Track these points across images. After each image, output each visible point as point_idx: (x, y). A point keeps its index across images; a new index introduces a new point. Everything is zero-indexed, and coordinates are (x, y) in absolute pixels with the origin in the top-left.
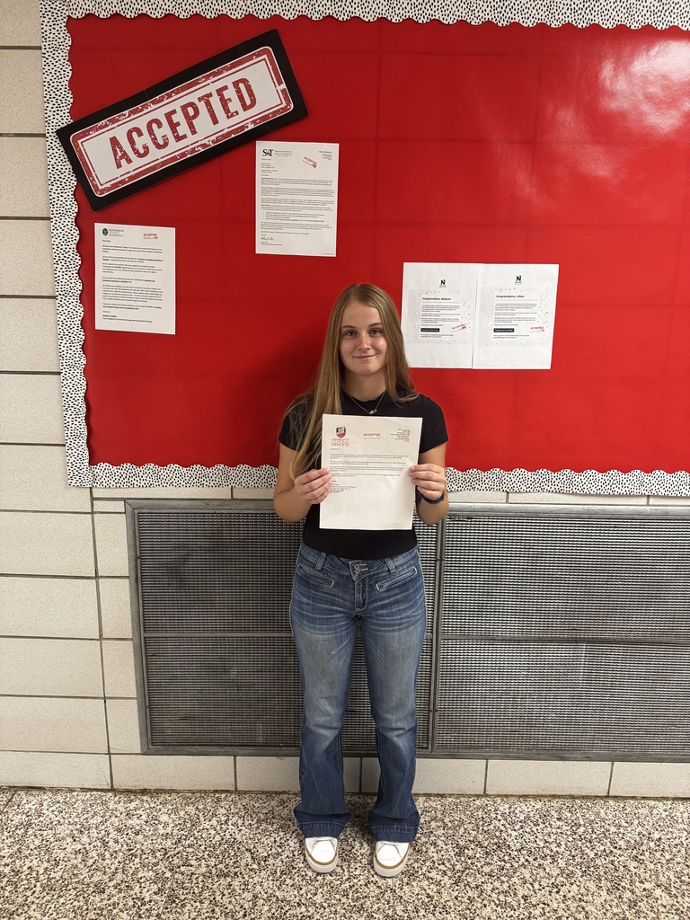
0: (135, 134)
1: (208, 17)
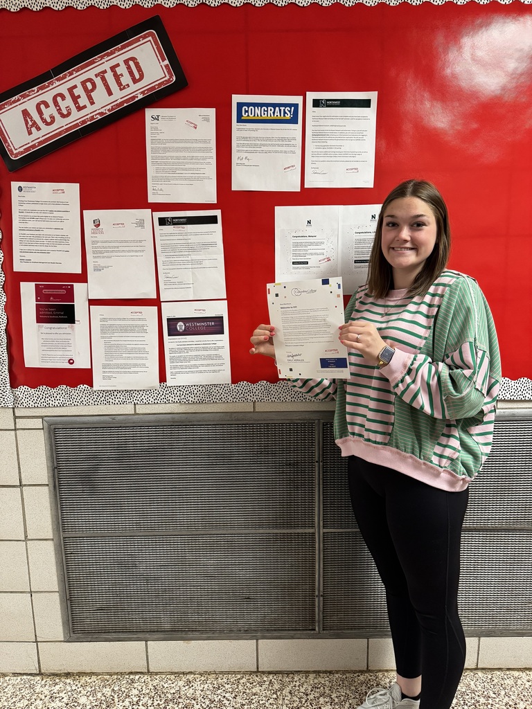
0: (42, 107)
1: (101, 8)
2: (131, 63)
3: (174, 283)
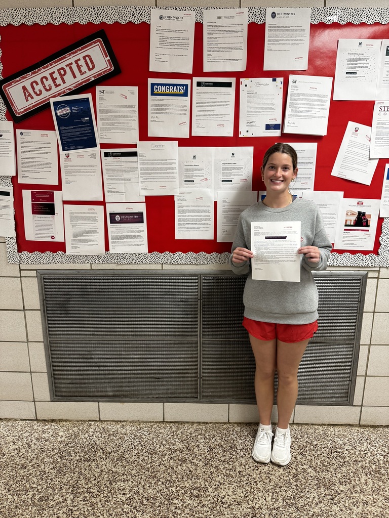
0: (34, 84)
1: (69, 24)
2: (87, 58)
3: (114, 192)
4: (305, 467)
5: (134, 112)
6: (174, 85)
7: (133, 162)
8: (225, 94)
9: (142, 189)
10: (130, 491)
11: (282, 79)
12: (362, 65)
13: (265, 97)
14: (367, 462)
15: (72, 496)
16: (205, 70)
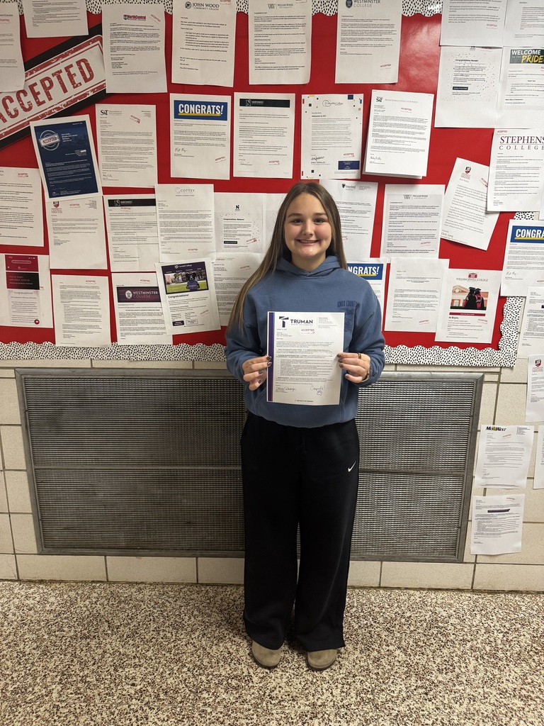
0: (7, 101)
2: (83, 64)
3: (122, 257)
4: (391, 648)
5: (150, 142)
6: (207, 104)
7: (150, 214)
8: (279, 116)
9: (163, 253)
10: (143, 680)
11: (361, 96)
12: (476, 77)
13: (338, 122)
14: (479, 641)
15: (59, 688)
16: (252, 81)
